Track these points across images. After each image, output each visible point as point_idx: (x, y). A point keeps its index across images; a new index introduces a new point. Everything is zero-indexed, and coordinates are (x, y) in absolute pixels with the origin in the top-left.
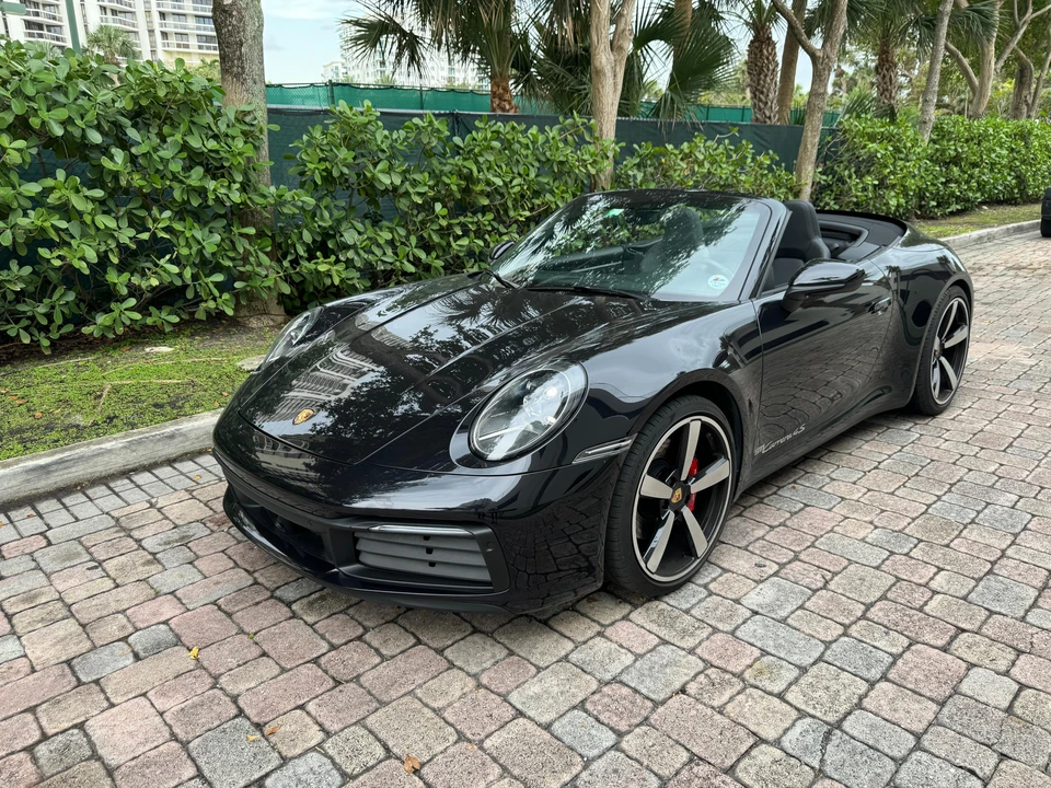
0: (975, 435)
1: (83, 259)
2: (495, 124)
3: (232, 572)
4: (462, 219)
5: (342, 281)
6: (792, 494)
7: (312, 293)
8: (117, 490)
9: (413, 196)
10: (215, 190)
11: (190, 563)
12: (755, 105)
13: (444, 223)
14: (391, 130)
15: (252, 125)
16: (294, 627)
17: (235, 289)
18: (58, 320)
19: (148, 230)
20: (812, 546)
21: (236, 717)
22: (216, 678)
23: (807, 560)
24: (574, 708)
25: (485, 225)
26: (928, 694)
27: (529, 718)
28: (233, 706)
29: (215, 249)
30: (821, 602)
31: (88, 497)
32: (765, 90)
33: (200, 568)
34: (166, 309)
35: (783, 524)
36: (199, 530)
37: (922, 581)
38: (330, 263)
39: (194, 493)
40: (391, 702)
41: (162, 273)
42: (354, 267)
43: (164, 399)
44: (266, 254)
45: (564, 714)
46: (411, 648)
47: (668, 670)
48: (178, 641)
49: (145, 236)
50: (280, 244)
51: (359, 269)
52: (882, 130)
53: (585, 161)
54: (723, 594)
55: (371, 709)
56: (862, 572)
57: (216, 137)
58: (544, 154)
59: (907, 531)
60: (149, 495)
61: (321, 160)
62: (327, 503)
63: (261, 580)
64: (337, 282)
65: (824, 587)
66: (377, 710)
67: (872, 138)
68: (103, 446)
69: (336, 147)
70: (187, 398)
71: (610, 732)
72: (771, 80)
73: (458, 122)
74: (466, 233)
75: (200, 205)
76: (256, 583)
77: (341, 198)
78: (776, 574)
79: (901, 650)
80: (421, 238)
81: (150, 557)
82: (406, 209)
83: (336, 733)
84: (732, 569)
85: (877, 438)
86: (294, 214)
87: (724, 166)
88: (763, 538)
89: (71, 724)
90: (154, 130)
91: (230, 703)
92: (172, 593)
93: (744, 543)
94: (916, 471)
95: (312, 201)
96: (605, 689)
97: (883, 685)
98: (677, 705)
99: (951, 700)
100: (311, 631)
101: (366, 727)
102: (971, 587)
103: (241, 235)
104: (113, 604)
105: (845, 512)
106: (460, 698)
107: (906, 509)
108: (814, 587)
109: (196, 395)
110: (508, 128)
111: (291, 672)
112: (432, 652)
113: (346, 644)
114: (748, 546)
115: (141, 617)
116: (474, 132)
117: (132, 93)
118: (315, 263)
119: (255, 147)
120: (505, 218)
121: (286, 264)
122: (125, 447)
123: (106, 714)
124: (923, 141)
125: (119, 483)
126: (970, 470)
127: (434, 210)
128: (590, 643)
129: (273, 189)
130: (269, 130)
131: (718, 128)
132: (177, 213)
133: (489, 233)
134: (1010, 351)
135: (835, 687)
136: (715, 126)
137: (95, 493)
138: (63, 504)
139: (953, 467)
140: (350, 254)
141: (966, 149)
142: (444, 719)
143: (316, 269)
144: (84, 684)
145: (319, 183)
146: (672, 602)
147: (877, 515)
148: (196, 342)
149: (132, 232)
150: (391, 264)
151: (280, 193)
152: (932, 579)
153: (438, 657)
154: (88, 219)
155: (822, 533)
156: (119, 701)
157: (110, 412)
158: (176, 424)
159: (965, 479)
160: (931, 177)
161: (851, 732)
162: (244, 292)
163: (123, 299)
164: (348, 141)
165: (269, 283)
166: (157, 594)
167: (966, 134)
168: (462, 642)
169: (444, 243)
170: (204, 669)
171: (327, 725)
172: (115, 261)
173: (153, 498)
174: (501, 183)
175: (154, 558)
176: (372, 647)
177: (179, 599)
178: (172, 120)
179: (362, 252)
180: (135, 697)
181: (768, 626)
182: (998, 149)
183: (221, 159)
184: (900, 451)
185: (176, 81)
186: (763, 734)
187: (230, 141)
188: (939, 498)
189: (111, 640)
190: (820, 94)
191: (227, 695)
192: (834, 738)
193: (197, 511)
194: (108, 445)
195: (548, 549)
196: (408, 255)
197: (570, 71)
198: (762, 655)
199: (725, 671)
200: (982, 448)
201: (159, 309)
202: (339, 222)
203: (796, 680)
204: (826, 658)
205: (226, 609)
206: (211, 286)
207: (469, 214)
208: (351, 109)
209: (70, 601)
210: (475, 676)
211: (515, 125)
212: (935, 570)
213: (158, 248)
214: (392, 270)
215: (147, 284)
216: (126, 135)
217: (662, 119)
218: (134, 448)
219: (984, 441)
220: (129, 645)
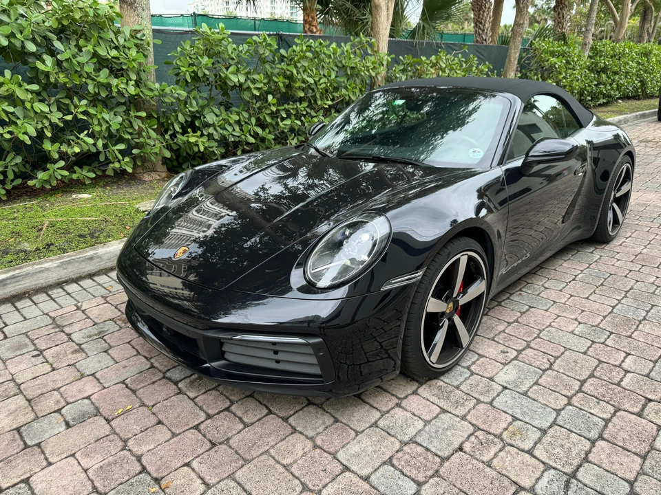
0: (636, 256)
1: (25, 133)
2: (309, 41)
3: (135, 358)
4: (286, 106)
5: (205, 148)
6: (520, 299)
7: (186, 157)
8: (53, 296)
9: (253, 90)
10: (117, 86)
11: (106, 352)
12: (476, 31)
13: (274, 109)
14: (238, 45)
15: (142, 40)
16: (181, 401)
17: (133, 154)
18: (11, 176)
19: (72, 113)
20: (538, 337)
21: (140, 473)
22: (125, 441)
23: (536, 347)
24: (384, 463)
25: (301, 111)
26: (633, 450)
27: (353, 472)
28: (138, 464)
29: (119, 127)
30: (549, 379)
31: (33, 302)
32: (483, 22)
33: (112, 355)
34: (86, 168)
35: (516, 321)
36: (111, 327)
37: (617, 363)
38: (197, 137)
39: (108, 299)
40: (252, 460)
41: (82, 143)
42: (214, 139)
43: (85, 231)
44: (154, 130)
45: (378, 468)
46: (264, 416)
47: (448, 433)
48: (97, 412)
49: (69, 117)
50: (163, 123)
51: (216, 141)
52: (559, 49)
53: (368, 67)
54: (481, 374)
55: (238, 465)
56: (575, 356)
57: (116, 48)
58: (341, 62)
59: (601, 326)
60: (76, 300)
61: (190, 65)
62: (199, 318)
63: (156, 364)
64: (202, 149)
65: (550, 368)
66: (242, 466)
67: (552, 54)
68: (43, 266)
69: (200, 56)
70: (101, 231)
71: (412, 483)
72: (487, 15)
73: (282, 40)
74: (289, 116)
75: (107, 96)
76: (152, 367)
77: (205, 92)
78: (516, 358)
79: (610, 416)
80: (258, 120)
81: (77, 347)
82: (248, 99)
83: (214, 485)
84: (486, 354)
85: (572, 258)
86: (172, 102)
87: (458, 72)
88: (504, 331)
89: (19, 480)
90: (73, 43)
91: (136, 462)
92: (93, 375)
93: (491, 336)
94: (601, 282)
95: (184, 94)
96: (406, 448)
97: (601, 443)
98: (458, 460)
99: (650, 454)
100: (192, 404)
101: (235, 480)
102: (651, 367)
103: (136, 117)
104: (50, 384)
105: (557, 312)
106: (302, 456)
107: (598, 310)
108: (543, 368)
109: (108, 229)
110: (317, 44)
111: (179, 437)
112: (280, 420)
113: (218, 413)
114: (494, 337)
115: (70, 394)
116: (294, 47)
117: (57, 16)
118: (187, 136)
119: (144, 55)
120: (314, 106)
121: (167, 137)
122: (58, 266)
123: (45, 471)
124: (584, 56)
125: (55, 291)
126: (637, 281)
127: (267, 100)
128: (392, 412)
129: (157, 85)
130: (154, 43)
131: (453, 47)
132: (91, 101)
133: (304, 116)
134: (650, 198)
135: (567, 445)
136: (451, 45)
137: (38, 299)
138: (16, 307)
139: (626, 279)
140: (211, 130)
141: (611, 62)
142: (291, 473)
143: (188, 141)
144: (29, 447)
145: (189, 80)
146: (446, 380)
147: (580, 314)
148: (107, 191)
149: (60, 115)
150: (239, 137)
151: (162, 88)
152: (623, 361)
153: (285, 424)
154: (28, 105)
155: (544, 327)
156: (55, 461)
157: (48, 241)
158: (95, 249)
159: (635, 287)
160: (589, 80)
161: (583, 481)
162: (139, 156)
163: (55, 162)
164: (209, 52)
165: (156, 150)
166: (82, 376)
167: (612, 52)
168: (301, 412)
169: (274, 123)
170: (117, 434)
171: (207, 479)
172: (49, 135)
173: (79, 302)
174: (313, 82)
175: (80, 349)
176: (236, 416)
177: (98, 380)
178: (86, 35)
179: (218, 129)
180: (66, 458)
181: (515, 398)
182: (631, 63)
183: (121, 63)
184: (588, 267)
185: (86, 7)
186: (522, 483)
187: (127, 51)
188: (619, 301)
189: (49, 412)
190: (520, 24)
191: (134, 456)
192: (572, 485)
193: (111, 312)
194: (46, 265)
195: (362, 347)
196: (250, 131)
197: (356, 6)
198: (513, 421)
199: (489, 433)
200: (643, 266)
201: (81, 167)
202: (203, 108)
203: (540, 440)
204: (558, 422)
205: (132, 387)
206: (117, 152)
207: (291, 103)
208: (210, 29)
209: (19, 381)
210: (312, 439)
211: (322, 41)
212: (625, 355)
213: (80, 126)
214: (239, 141)
215: (72, 151)
216: (54, 46)
217: (416, 41)
218: (65, 266)
219: (643, 260)
220: (62, 415)
